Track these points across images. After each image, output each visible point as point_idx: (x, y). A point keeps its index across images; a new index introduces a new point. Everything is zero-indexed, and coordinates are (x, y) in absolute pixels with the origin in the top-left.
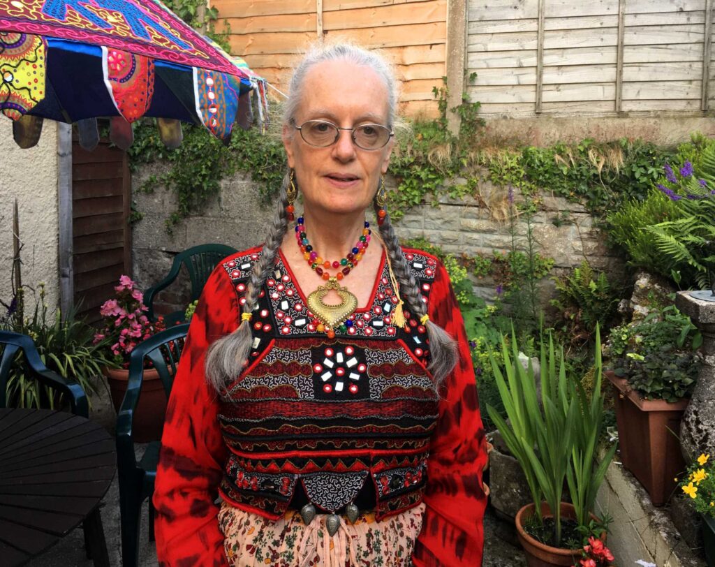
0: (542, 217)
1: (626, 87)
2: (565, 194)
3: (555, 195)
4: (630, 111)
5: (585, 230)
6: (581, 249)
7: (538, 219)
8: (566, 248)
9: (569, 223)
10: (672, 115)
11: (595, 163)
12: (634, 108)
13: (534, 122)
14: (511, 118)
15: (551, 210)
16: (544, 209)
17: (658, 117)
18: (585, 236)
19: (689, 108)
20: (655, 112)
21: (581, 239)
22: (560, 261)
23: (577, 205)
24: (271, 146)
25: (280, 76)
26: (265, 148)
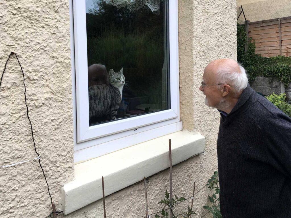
24: (269, 69)
25: (269, 52)
26: (267, 69)
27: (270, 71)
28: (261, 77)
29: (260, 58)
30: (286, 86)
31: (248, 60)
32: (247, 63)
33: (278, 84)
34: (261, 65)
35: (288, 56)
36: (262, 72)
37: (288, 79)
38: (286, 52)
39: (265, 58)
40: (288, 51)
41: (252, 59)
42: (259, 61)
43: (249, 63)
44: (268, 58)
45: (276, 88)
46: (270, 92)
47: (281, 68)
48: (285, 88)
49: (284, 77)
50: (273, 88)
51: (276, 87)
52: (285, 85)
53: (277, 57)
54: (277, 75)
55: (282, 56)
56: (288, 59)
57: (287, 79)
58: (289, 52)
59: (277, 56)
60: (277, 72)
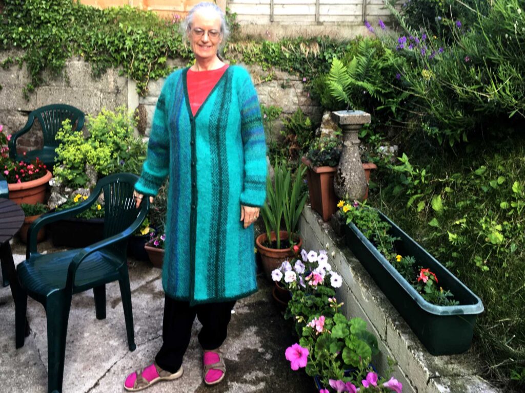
0: (275, 83)
1: (321, 7)
2: (287, 70)
3: (282, 70)
4: (324, 22)
5: (299, 91)
6: (297, 102)
7: (272, 85)
8: (289, 101)
9: (290, 87)
10: (347, 24)
11: (304, 51)
12: (326, 20)
13: (270, 27)
14: (256, 24)
15: (280, 79)
16: (275, 78)
17: (339, 25)
18: (299, 94)
19: (356, 20)
20: (338, 22)
21: (297, 96)
22: (285, 109)
23: (294, 76)
24: (99, 39)
26: (93, 40)
27: (101, 45)
28: (79, 60)
29: (76, 7)
30: (141, 88)
31: (46, 11)
32: (42, 18)
33: (121, 81)
34: (78, 27)
35: (149, 9)
36: (79, 46)
37: (146, 70)
39: (90, 10)
41: (56, 8)
42: (74, 15)
43: (46, 18)
44: (98, 11)
45: (117, 93)
46: (101, 104)
47: (128, 38)
48: (139, 94)
49: (136, 64)
50: (109, 93)
51: (117, 91)
52: (139, 87)
53: (121, 9)
54: (119, 57)
55: (132, 7)
56: (147, 15)
57: (144, 70)
59: (122, 6)
60: (118, 47)
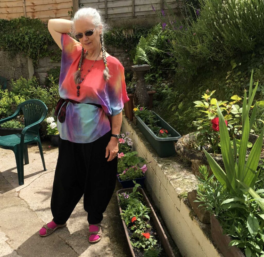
1: (136, 7)
2: (116, 46)
4: (138, 16)
9: (118, 56)
10: (151, 16)
11: (125, 35)
20: (146, 15)
24: (10, 38)
25: (9, 10)
26: (7, 39)
27: (11, 41)
33: (24, 61)
35: (36, 18)
37: (37, 53)
38: (32, 11)
40: (34, 10)
44: (7, 21)
45: (22, 67)
46: (15, 74)
47: (26, 36)
48: (34, 67)
49: (31, 50)
50: (18, 68)
52: (34, 63)
54: (21, 48)
55: (26, 18)
56: (35, 22)
57: (35, 53)
58: (36, 10)
59: (20, 18)
60: (21, 42)
